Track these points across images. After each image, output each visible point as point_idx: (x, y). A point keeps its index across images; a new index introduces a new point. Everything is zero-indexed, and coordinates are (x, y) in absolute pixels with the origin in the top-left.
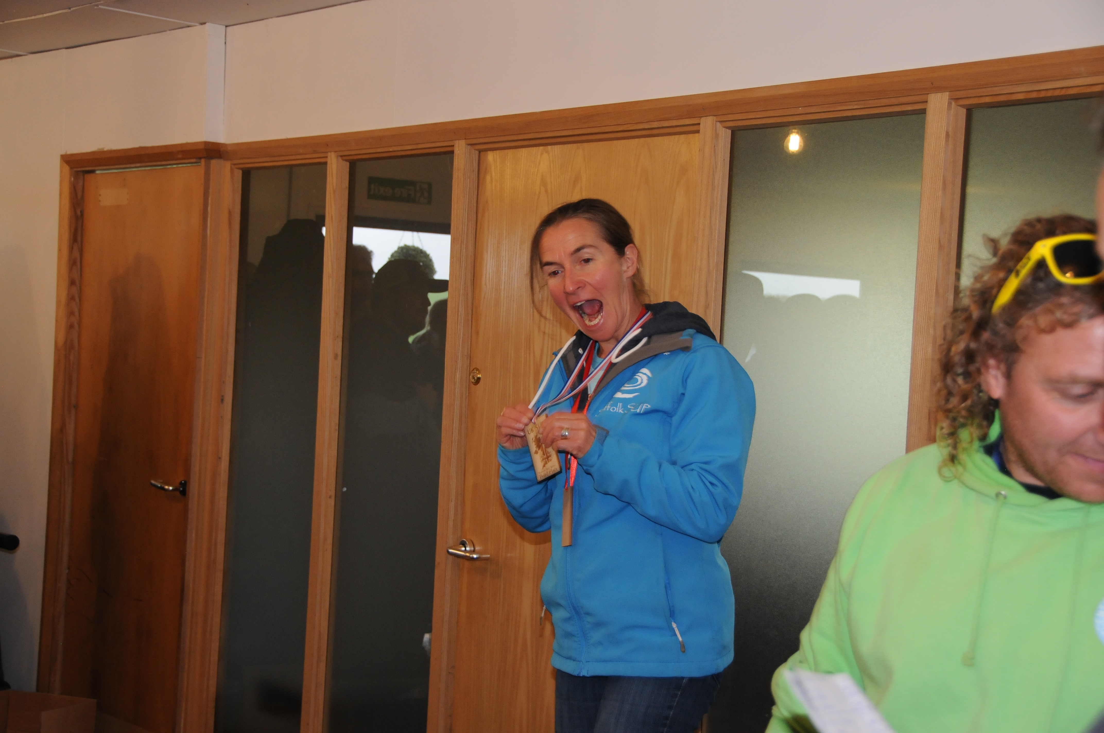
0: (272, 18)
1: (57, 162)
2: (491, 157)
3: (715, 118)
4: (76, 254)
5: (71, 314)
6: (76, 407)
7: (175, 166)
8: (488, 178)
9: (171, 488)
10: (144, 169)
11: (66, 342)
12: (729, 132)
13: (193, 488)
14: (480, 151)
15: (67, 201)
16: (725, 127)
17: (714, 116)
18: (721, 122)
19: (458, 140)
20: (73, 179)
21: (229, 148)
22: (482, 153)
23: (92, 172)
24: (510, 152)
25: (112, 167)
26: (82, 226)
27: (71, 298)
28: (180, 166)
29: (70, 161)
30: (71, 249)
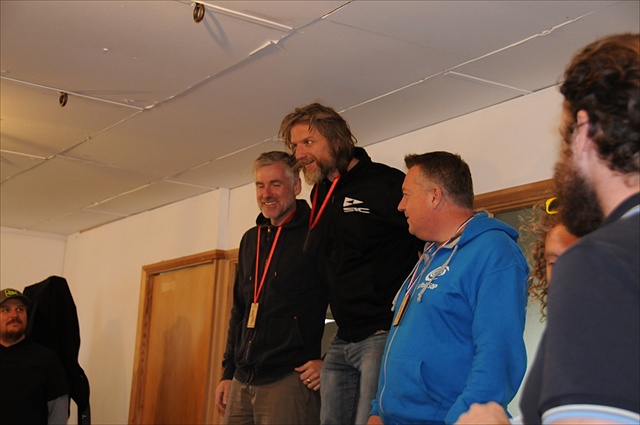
1: (140, 270)
4: (147, 318)
5: (142, 353)
6: (142, 407)
10: (184, 269)
11: (139, 369)
15: (144, 292)
20: (147, 279)
21: (229, 252)
23: (158, 274)
25: (168, 270)
26: (151, 304)
27: (143, 344)
29: (146, 269)
30: (145, 317)
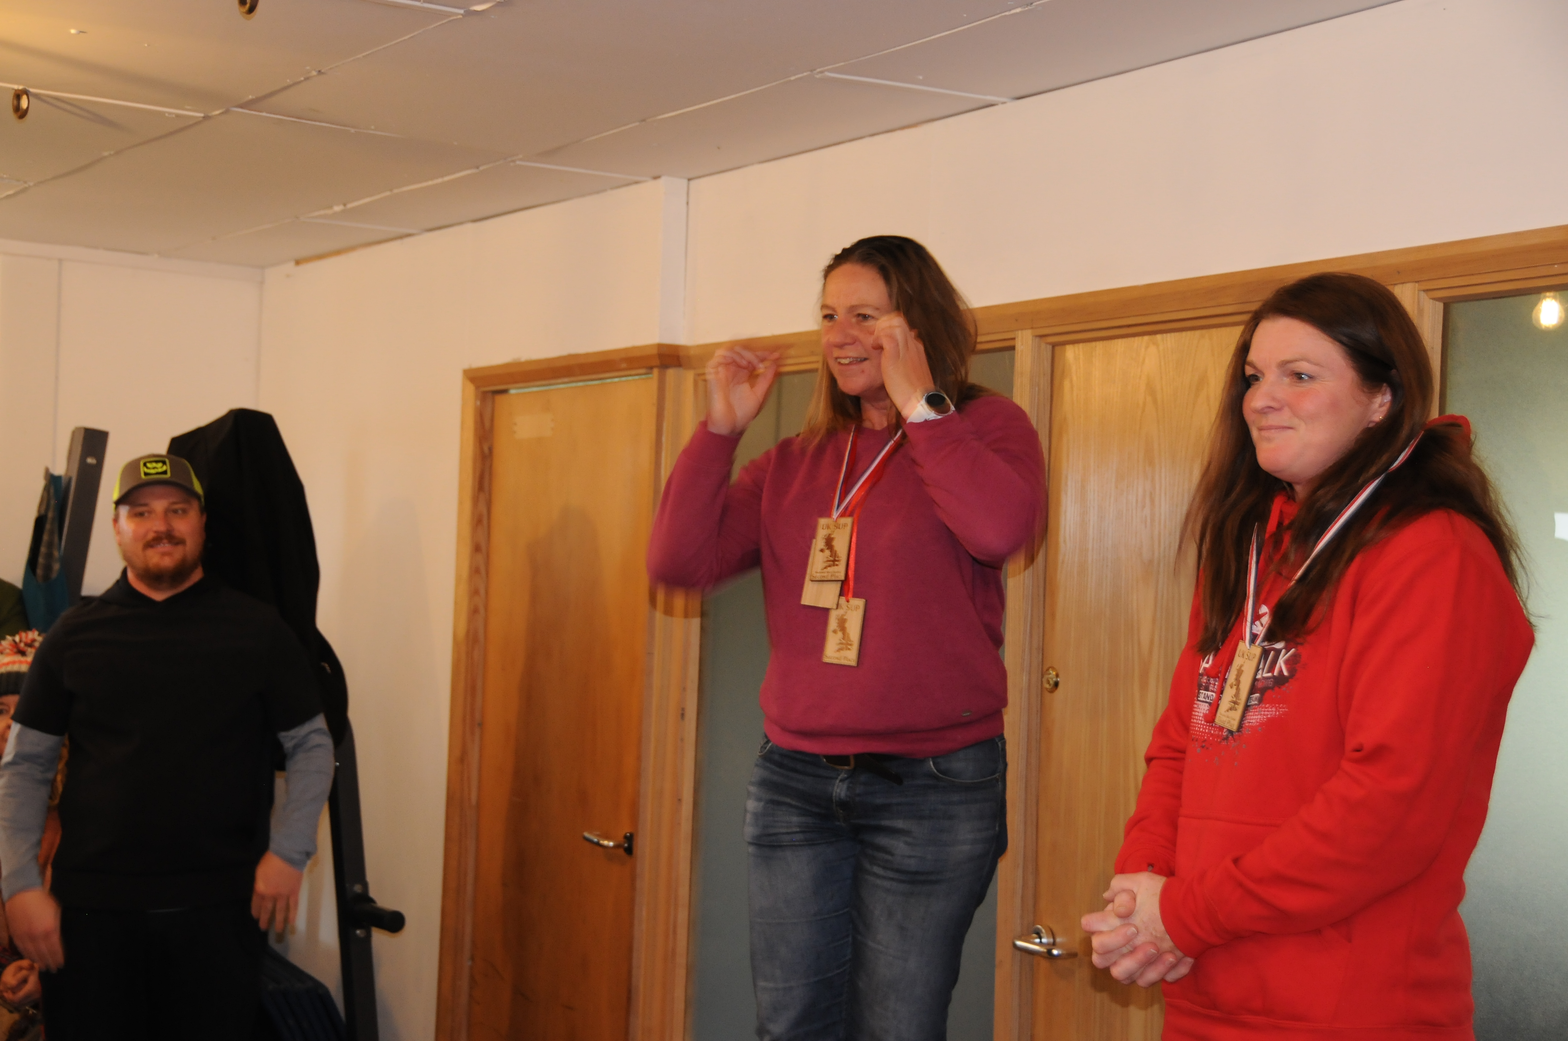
0: (752, 164)
1: (458, 380)
2: (1071, 353)
3: (1417, 284)
4: (482, 508)
5: (474, 592)
6: (481, 725)
7: (616, 380)
8: (1067, 384)
9: (611, 844)
10: (574, 385)
11: (468, 632)
12: (1440, 306)
13: (644, 846)
14: (1054, 346)
15: (470, 435)
16: (1434, 299)
17: (1416, 282)
18: (1426, 291)
19: (1022, 329)
20: (478, 403)
21: (692, 352)
22: (1057, 349)
23: (504, 391)
24: (1099, 345)
25: (532, 384)
26: (491, 467)
27: (475, 571)
28: (624, 379)
29: (475, 377)
30: (475, 501)
